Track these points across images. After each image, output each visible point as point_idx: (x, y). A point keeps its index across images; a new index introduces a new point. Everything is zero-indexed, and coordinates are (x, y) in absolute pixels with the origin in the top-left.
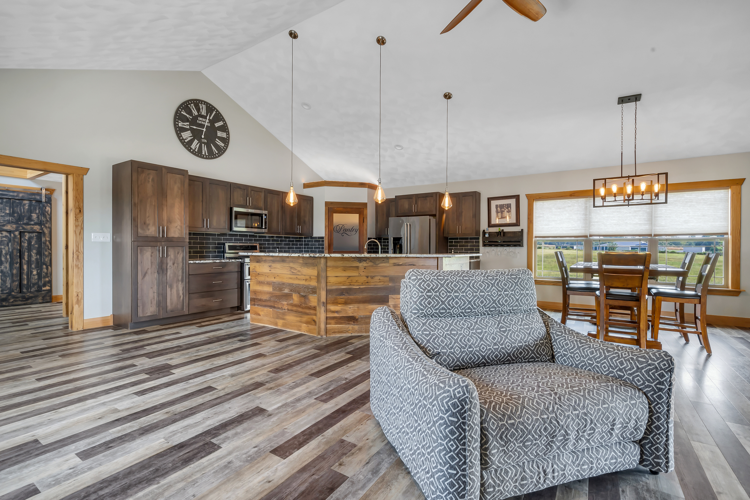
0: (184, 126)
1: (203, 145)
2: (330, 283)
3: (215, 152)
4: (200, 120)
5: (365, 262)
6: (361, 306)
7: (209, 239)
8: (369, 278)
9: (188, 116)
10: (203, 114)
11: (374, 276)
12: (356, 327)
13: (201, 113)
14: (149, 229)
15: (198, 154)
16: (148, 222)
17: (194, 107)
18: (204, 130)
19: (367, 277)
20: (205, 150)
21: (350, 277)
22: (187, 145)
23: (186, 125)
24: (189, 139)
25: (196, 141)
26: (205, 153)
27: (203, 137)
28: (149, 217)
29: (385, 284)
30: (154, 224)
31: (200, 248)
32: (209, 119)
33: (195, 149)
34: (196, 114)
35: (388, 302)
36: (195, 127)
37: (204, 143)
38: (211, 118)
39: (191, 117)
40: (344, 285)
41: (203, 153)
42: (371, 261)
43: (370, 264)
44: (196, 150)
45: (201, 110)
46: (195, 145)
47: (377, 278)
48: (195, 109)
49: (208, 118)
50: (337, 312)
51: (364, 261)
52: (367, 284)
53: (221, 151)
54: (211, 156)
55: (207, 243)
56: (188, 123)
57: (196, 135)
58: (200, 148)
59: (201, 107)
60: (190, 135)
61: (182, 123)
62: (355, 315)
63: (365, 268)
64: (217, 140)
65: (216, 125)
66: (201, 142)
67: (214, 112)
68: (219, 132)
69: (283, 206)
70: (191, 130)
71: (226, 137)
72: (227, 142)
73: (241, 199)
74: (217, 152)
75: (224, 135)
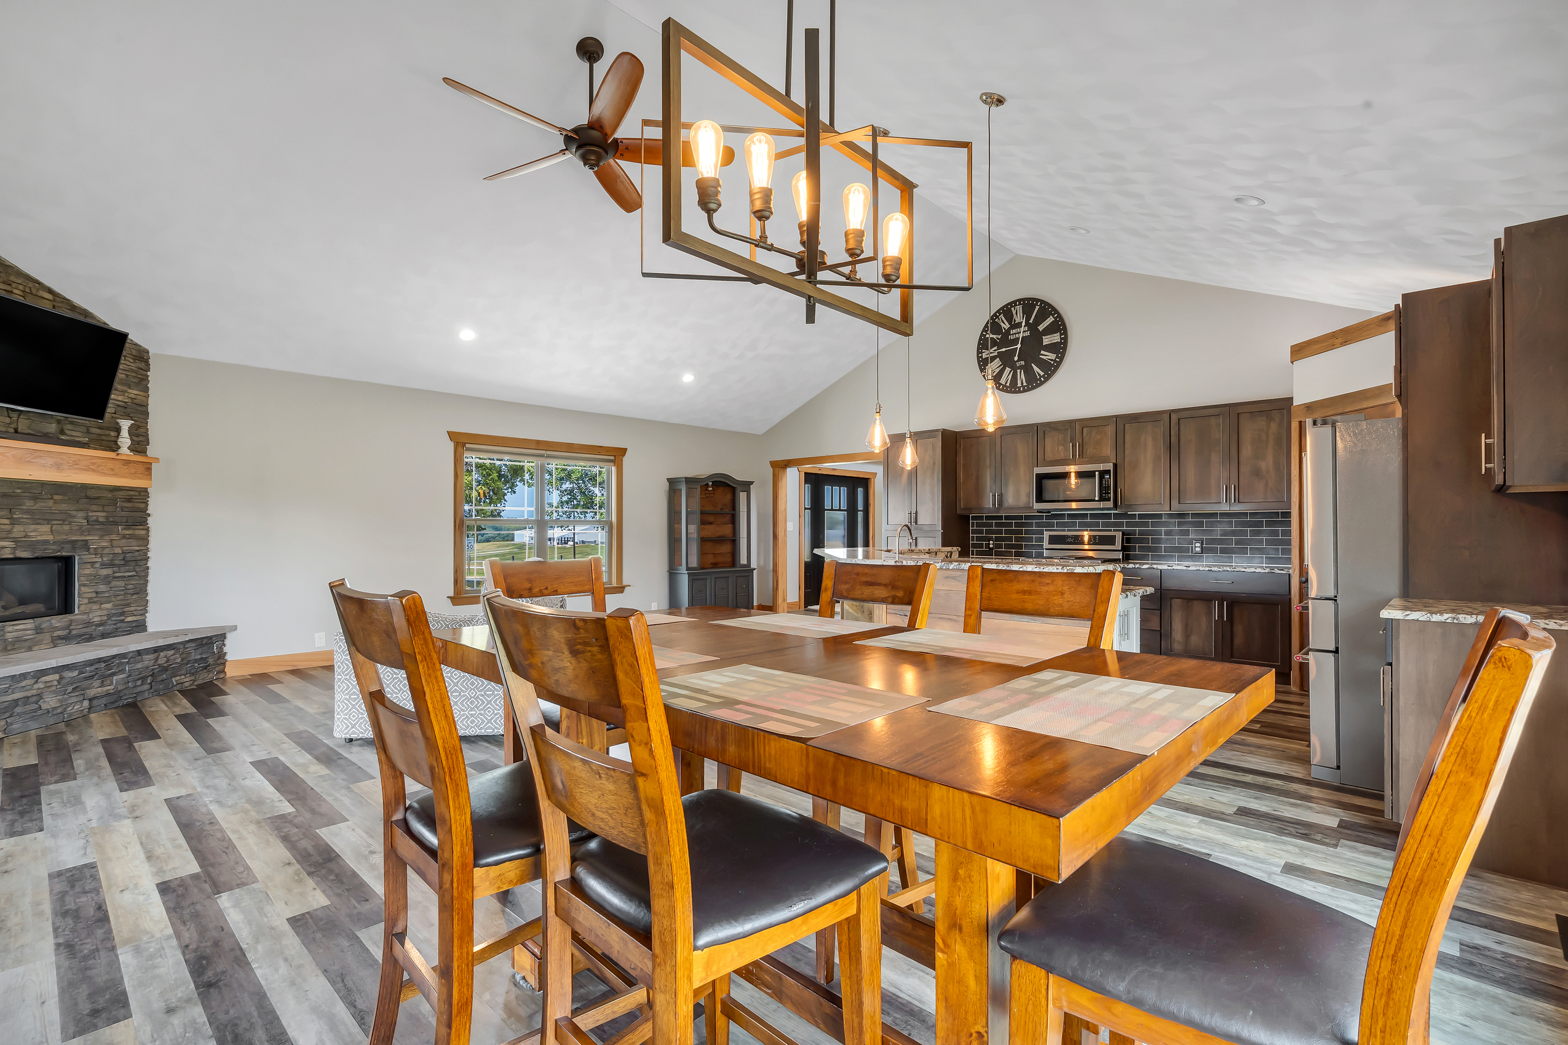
0: (990, 355)
1: (1019, 371)
3: (1039, 375)
4: (1015, 334)
7: (1031, 525)
9: (995, 336)
10: (1018, 320)
13: (1015, 321)
15: (1013, 388)
17: (1003, 319)
18: (1019, 346)
20: (1021, 377)
22: (996, 381)
23: (993, 351)
24: (998, 370)
25: (1008, 369)
26: (1022, 383)
27: (1016, 358)
31: (1017, 539)
32: (1027, 324)
33: (1006, 383)
34: (1007, 325)
36: (1004, 350)
37: (1021, 367)
38: (1031, 321)
39: (999, 337)
41: (1019, 385)
44: (1008, 385)
45: (1014, 316)
46: (1007, 376)
48: (1005, 321)
49: (1024, 323)
53: (1050, 369)
54: (1034, 383)
55: (1027, 532)
56: (996, 348)
57: (1007, 360)
58: (1015, 378)
59: (1014, 313)
60: (998, 365)
61: (987, 352)
64: (1042, 352)
65: (1041, 328)
66: (1014, 368)
67: (1037, 307)
68: (1047, 337)
69: (1172, 444)
70: (1000, 356)
71: (1059, 341)
72: (1061, 348)
73: (1061, 448)
74: (1042, 373)
75: (1056, 338)
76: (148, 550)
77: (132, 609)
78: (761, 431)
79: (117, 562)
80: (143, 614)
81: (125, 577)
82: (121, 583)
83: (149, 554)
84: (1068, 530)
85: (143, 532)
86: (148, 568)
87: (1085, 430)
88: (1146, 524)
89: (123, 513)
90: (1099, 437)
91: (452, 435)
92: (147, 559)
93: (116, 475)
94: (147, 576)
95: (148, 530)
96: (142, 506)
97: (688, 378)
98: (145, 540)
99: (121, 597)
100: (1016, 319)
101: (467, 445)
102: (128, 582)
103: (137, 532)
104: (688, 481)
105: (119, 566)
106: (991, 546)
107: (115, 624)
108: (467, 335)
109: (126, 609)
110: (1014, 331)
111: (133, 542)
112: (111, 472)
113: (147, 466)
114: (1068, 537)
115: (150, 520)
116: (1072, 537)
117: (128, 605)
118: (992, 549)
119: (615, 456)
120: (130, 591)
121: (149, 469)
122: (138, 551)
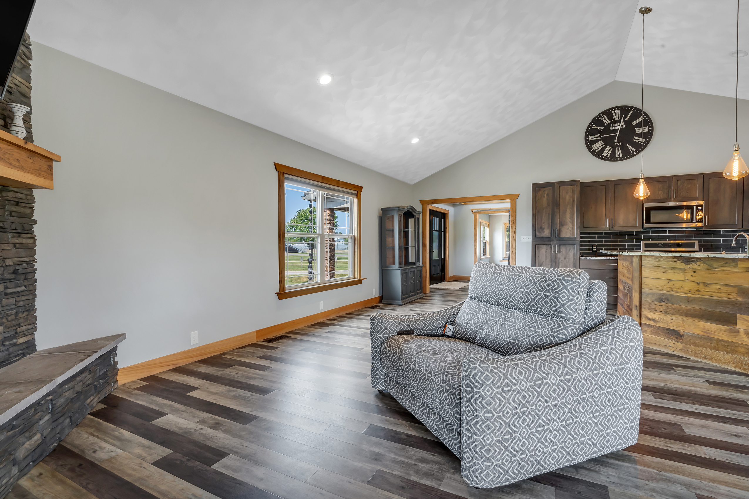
0: (595, 139)
1: (617, 148)
2: (646, 285)
3: (632, 151)
4: (614, 127)
5: (694, 264)
6: (688, 320)
7: (625, 237)
8: (701, 285)
9: (599, 128)
10: (616, 119)
11: (710, 284)
12: (680, 345)
13: (614, 119)
14: (544, 232)
15: (612, 158)
16: (543, 227)
17: (606, 118)
18: (618, 134)
19: (698, 283)
20: (619, 152)
21: (671, 280)
22: (599, 155)
23: (598, 137)
24: (600, 148)
25: (608, 148)
26: (619, 155)
27: (616, 141)
28: (544, 223)
29: (730, 296)
30: (549, 228)
32: (624, 121)
33: (607, 155)
34: (608, 122)
35: (735, 323)
36: (606, 136)
37: (618, 146)
38: (627, 119)
39: (602, 128)
40: (663, 290)
41: (617, 156)
42: (704, 263)
43: (703, 266)
45: (614, 116)
46: (608, 151)
47: (714, 287)
48: (607, 119)
49: (622, 121)
50: (654, 320)
51: (693, 262)
52: (698, 293)
53: (639, 148)
54: (627, 155)
56: (599, 135)
57: (608, 142)
58: (613, 152)
59: (614, 114)
60: (601, 145)
61: (593, 137)
62: (679, 329)
63: (694, 272)
64: (635, 137)
65: (634, 123)
66: (613, 147)
67: (631, 112)
68: (638, 129)
69: (744, 190)
70: (603, 139)
71: (648, 131)
72: (649, 135)
73: (660, 192)
74: (634, 150)
75: (646, 129)
76: (35, 261)
77: (24, 328)
78: (413, 183)
79: (8, 276)
80: (32, 334)
81: (17, 293)
82: (12, 301)
83: (36, 266)
84: (652, 240)
85: (30, 241)
86: (36, 281)
87: (679, 182)
88: (710, 236)
89: (11, 219)
90: (689, 186)
91: (277, 166)
92: (34, 271)
93: (22, 168)
94: (34, 290)
95: (34, 238)
96: (28, 211)
97: (415, 141)
98: (31, 250)
99: (13, 317)
100: (615, 118)
101: (286, 175)
102: (18, 299)
103: (24, 241)
104: (400, 209)
105: (10, 280)
106: (595, 250)
107: (7, 350)
108: (325, 79)
109: (19, 330)
110: (614, 125)
111: (22, 252)
112: (17, 164)
113: (49, 163)
114: (659, 244)
115: (35, 227)
116: (662, 244)
117: (19, 325)
118: (595, 252)
119: (357, 191)
120: (21, 309)
121: (51, 167)
122: (26, 262)
